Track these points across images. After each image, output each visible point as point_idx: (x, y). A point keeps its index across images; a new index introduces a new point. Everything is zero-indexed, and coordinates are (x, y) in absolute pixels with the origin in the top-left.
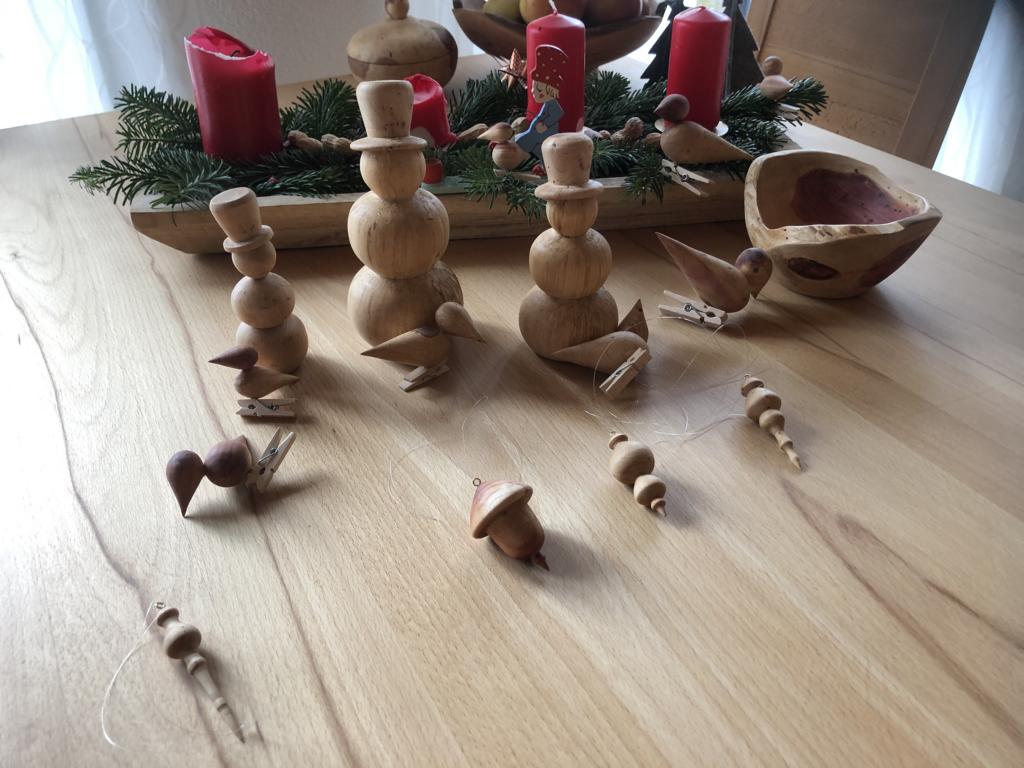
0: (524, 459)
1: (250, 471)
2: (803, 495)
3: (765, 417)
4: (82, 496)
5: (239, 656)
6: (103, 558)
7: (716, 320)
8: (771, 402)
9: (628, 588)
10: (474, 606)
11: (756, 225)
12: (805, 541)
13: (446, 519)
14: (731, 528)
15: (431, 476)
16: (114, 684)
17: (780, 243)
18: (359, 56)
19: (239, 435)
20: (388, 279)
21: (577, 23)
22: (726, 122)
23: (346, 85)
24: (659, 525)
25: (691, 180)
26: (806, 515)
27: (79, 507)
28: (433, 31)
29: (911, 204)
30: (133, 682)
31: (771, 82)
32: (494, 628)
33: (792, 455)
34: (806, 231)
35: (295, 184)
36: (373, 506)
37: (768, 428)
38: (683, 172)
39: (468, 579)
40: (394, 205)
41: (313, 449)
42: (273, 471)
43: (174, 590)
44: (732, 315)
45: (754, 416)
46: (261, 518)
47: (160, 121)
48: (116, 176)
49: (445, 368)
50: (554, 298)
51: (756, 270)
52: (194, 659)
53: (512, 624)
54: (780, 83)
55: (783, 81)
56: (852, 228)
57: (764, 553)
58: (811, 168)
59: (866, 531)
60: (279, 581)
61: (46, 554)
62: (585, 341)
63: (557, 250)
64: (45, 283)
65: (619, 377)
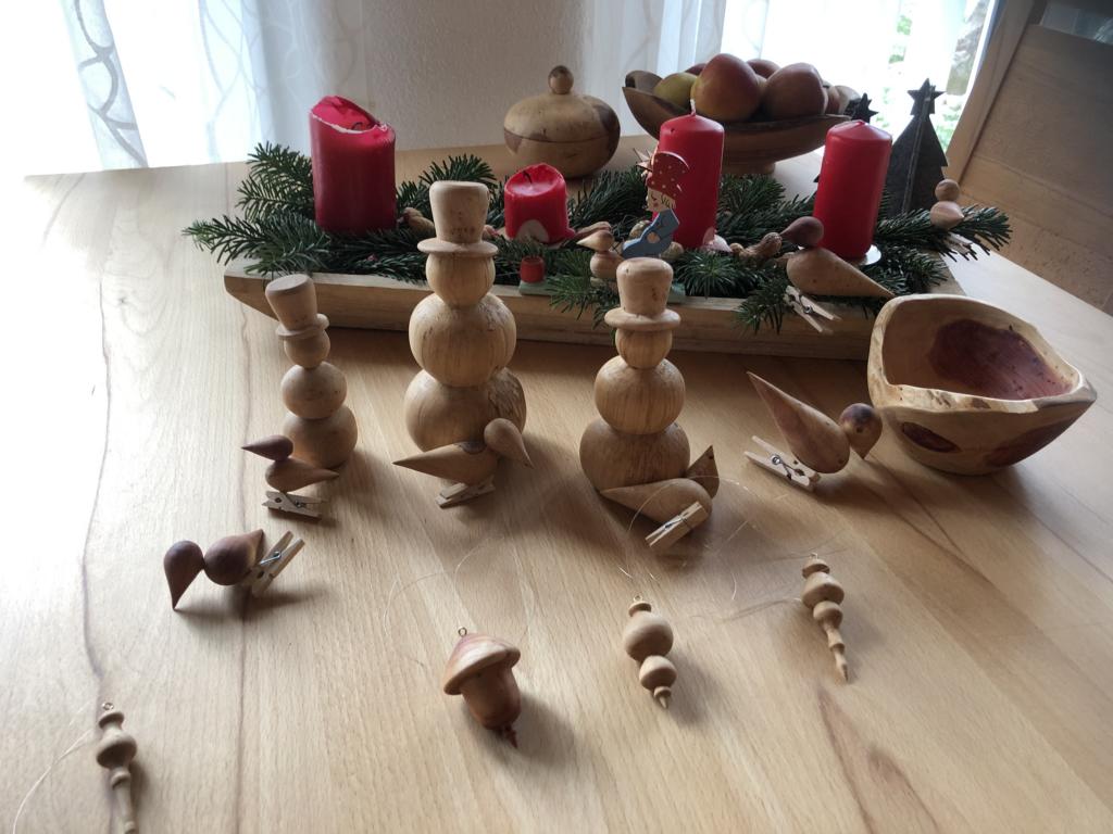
0: (538, 609)
1: (249, 572)
2: (838, 710)
3: (821, 609)
4: (89, 567)
5: (169, 779)
6: (82, 640)
7: (804, 481)
8: (831, 593)
9: (597, 786)
10: (424, 772)
11: (877, 377)
12: (822, 771)
13: (431, 664)
14: (739, 737)
15: (432, 610)
16: (43, 781)
17: (894, 403)
18: (513, 129)
19: (258, 529)
20: (444, 385)
21: (719, 128)
22: (880, 249)
23: (481, 162)
24: (659, 719)
25: (815, 314)
26: (833, 738)
27: (80, 580)
28: (594, 110)
29: (1066, 377)
30: (60, 783)
31: (942, 209)
32: (436, 802)
33: (840, 660)
34: (923, 395)
35: (391, 266)
36: (361, 635)
37: (820, 622)
38: (807, 303)
39: (430, 739)
40: (455, 311)
41: (325, 557)
42: (272, 577)
43: (134, 689)
44: (825, 477)
45: (810, 602)
46: (247, 624)
47: (284, 182)
48: (223, 235)
49: (490, 487)
50: (616, 430)
51: (859, 430)
52: (120, 773)
53: (457, 803)
54: (951, 212)
55: (955, 210)
56: (975, 400)
57: (767, 774)
58: (958, 317)
59: (899, 773)
60: (239, 700)
61: (33, 625)
62: (642, 483)
63: (621, 380)
64: (138, 334)
65: (668, 530)
